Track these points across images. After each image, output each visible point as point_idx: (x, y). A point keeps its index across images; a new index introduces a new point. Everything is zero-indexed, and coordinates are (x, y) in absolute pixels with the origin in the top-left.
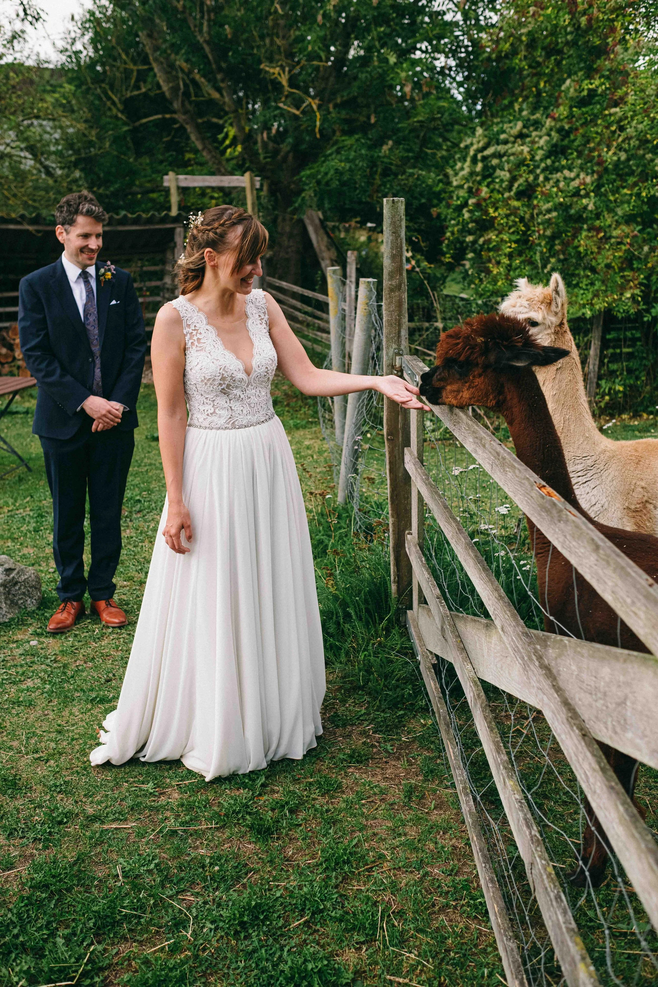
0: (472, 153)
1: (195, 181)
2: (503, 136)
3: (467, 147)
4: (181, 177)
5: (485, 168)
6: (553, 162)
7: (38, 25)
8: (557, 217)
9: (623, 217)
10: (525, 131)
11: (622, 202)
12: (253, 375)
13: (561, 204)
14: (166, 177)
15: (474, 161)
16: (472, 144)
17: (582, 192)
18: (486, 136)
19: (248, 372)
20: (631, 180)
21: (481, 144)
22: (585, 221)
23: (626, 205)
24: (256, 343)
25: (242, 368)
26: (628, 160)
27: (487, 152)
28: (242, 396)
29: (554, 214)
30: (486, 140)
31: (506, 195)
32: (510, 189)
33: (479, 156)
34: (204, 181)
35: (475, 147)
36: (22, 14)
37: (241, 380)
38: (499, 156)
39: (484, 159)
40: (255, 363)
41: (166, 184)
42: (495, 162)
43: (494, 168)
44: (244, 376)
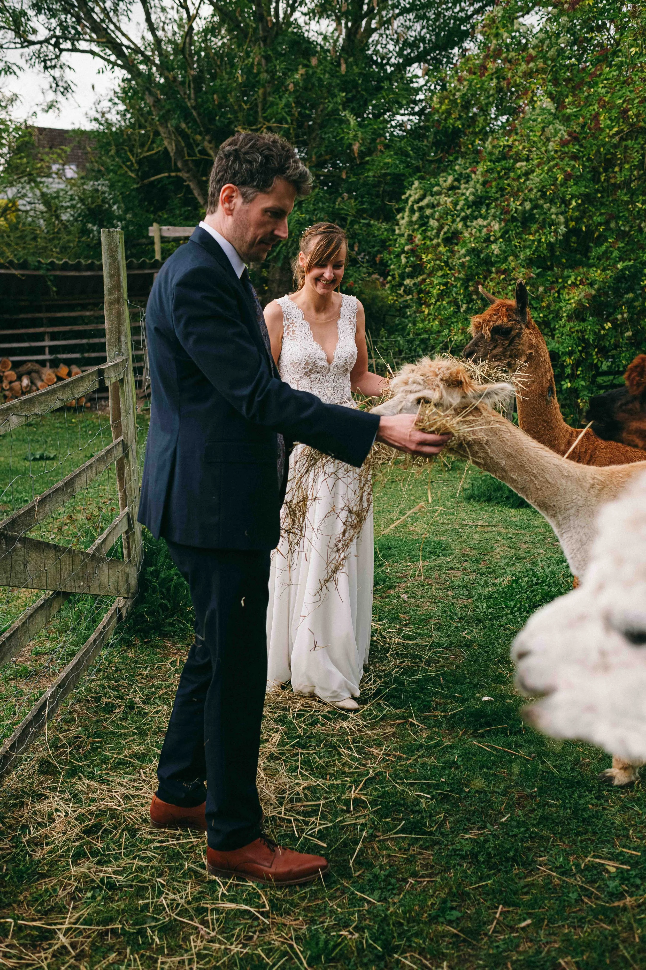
0: (410, 203)
1: (176, 231)
2: (436, 189)
3: (407, 199)
4: (164, 228)
5: (421, 218)
6: (473, 211)
7: (69, 95)
8: (470, 261)
9: (525, 261)
10: (456, 184)
11: (525, 247)
12: (333, 364)
13: (473, 249)
14: (150, 228)
15: (412, 211)
16: (410, 196)
17: (492, 239)
18: (421, 189)
19: (329, 361)
20: (534, 227)
21: (417, 197)
22: (493, 264)
23: (528, 250)
24: (341, 338)
25: (324, 357)
26: (532, 209)
27: (422, 204)
28: (322, 380)
29: (468, 258)
30: (422, 192)
31: (435, 242)
32: (437, 236)
33: (416, 207)
34: (185, 231)
35: (412, 199)
36: (54, 85)
37: (322, 367)
38: (432, 206)
39: (421, 209)
40: (335, 355)
41: (151, 234)
42: (428, 212)
43: (428, 217)
44: (325, 364)
